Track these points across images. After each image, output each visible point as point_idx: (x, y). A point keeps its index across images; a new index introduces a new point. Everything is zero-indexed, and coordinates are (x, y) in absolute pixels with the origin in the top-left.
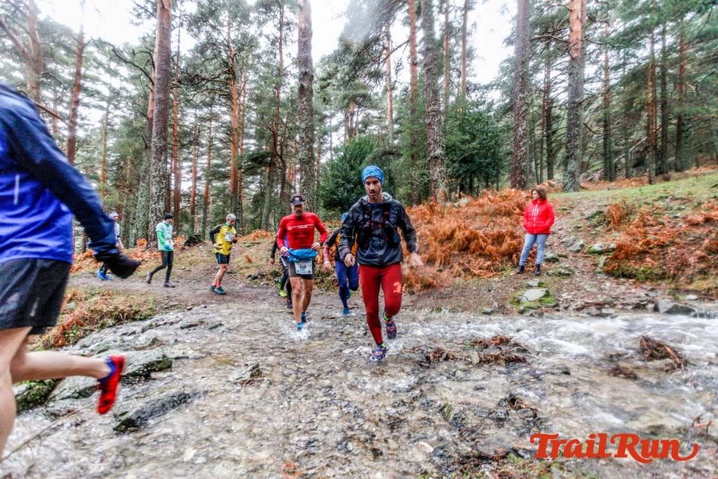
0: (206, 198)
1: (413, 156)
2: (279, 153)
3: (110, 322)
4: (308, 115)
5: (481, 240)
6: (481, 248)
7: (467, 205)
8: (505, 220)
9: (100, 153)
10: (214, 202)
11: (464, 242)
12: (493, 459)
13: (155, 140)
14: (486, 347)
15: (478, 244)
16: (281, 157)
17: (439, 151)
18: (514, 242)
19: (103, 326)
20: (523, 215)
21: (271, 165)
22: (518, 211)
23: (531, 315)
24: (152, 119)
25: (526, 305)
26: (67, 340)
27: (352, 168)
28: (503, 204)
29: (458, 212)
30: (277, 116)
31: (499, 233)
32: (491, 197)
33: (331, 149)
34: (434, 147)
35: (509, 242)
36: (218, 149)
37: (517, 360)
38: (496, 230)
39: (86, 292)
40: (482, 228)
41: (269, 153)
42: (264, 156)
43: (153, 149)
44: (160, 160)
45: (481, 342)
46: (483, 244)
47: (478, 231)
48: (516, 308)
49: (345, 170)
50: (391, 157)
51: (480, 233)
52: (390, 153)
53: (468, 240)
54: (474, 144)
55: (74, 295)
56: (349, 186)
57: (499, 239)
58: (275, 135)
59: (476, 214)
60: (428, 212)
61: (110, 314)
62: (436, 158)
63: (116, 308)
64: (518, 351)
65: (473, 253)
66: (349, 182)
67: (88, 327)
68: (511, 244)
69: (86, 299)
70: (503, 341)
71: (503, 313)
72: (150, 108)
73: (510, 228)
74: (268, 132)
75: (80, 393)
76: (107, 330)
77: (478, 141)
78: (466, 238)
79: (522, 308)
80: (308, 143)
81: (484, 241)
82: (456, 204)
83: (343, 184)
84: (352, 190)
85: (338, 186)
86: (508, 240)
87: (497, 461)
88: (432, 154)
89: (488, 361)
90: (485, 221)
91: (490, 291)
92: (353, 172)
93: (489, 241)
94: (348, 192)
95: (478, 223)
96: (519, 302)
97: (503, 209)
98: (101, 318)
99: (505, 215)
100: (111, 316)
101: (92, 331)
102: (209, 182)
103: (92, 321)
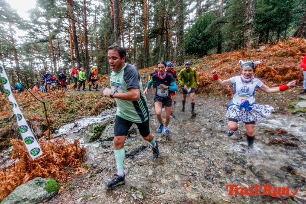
0: (135, 50)
1: (234, 23)
2: (165, 28)
3: (109, 107)
4: (180, 10)
5: (272, 72)
6: (272, 76)
7: (265, 50)
8: (290, 59)
9: (95, 35)
10: (137, 51)
11: (261, 73)
12: (279, 199)
13: (116, 30)
14: (273, 134)
15: (270, 74)
16: (166, 30)
17: (251, 20)
18: (295, 73)
19: (107, 108)
20: (303, 55)
21: (162, 34)
22: (300, 53)
23: (301, 116)
24: (113, 19)
25: (298, 110)
26: (97, 113)
27: (200, 32)
28: (289, 49)
29: (259, 55)
30: (164, 9)
31: (285, 67)
32: (281, 45)
33: (189, 22)
34: (248, 18)
35: (291, 73)
36: (138, 28)
37: (292, 145)
38: (283, 65)
39: (100, 96)
40: (274, 65)
41: (160, 29)
42: (158, 30)
43: (115, 34)
44: (118, 39)
45: (270, 131)
46: (273, 74)
47: (271, 67)
48: (290, 111)
49: (197, 33)
50: (221, 24)
51: (272, 68)
52: (221, 22)
53: (264, 72)
54: (274, 10)
55: (97, 96)
56: (198, 41)
57: (284, 71)
58: (163, 19)
59: (270, 56)
60: (241, 56)
61: (108, 104)
62: (249, 24)
63: (110, 102)
64: (293, 139)
65: (267, 78)
66: (198, 39)
67: (103, 108)
68: (292, 74)
69: (101, 98)
70: (283, 133)
71: (282, 113)
72: (112, 14)
73: (293, 65)
74: (160, 18)
75: (109, 138)
76: (108, 110)
77: (277, 8)
78: (263, 71)
79: (295, 111)
80: (181, 24)
81: (274, 72)
82: (258, 50)
83: (195, 40)
84: (200, 43)
85: (193, 41)
86: (291, 72)
87: (282, 201)
88: (246, 22)
89: (275, 143)
90: (276, 60)
91: (274, 100)
92: (200, 34)
93: (278, 72)
94: (198, 44)
95: (271, 62)
96: (293, 108)
97: (289, 52)
98: (106, 105)
99: (290, 55)
100: (109, 105)
101: (104, 110)
102: (135, 43)
103: (103, 106)
